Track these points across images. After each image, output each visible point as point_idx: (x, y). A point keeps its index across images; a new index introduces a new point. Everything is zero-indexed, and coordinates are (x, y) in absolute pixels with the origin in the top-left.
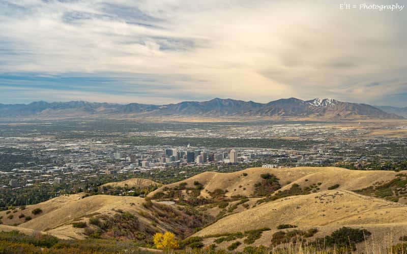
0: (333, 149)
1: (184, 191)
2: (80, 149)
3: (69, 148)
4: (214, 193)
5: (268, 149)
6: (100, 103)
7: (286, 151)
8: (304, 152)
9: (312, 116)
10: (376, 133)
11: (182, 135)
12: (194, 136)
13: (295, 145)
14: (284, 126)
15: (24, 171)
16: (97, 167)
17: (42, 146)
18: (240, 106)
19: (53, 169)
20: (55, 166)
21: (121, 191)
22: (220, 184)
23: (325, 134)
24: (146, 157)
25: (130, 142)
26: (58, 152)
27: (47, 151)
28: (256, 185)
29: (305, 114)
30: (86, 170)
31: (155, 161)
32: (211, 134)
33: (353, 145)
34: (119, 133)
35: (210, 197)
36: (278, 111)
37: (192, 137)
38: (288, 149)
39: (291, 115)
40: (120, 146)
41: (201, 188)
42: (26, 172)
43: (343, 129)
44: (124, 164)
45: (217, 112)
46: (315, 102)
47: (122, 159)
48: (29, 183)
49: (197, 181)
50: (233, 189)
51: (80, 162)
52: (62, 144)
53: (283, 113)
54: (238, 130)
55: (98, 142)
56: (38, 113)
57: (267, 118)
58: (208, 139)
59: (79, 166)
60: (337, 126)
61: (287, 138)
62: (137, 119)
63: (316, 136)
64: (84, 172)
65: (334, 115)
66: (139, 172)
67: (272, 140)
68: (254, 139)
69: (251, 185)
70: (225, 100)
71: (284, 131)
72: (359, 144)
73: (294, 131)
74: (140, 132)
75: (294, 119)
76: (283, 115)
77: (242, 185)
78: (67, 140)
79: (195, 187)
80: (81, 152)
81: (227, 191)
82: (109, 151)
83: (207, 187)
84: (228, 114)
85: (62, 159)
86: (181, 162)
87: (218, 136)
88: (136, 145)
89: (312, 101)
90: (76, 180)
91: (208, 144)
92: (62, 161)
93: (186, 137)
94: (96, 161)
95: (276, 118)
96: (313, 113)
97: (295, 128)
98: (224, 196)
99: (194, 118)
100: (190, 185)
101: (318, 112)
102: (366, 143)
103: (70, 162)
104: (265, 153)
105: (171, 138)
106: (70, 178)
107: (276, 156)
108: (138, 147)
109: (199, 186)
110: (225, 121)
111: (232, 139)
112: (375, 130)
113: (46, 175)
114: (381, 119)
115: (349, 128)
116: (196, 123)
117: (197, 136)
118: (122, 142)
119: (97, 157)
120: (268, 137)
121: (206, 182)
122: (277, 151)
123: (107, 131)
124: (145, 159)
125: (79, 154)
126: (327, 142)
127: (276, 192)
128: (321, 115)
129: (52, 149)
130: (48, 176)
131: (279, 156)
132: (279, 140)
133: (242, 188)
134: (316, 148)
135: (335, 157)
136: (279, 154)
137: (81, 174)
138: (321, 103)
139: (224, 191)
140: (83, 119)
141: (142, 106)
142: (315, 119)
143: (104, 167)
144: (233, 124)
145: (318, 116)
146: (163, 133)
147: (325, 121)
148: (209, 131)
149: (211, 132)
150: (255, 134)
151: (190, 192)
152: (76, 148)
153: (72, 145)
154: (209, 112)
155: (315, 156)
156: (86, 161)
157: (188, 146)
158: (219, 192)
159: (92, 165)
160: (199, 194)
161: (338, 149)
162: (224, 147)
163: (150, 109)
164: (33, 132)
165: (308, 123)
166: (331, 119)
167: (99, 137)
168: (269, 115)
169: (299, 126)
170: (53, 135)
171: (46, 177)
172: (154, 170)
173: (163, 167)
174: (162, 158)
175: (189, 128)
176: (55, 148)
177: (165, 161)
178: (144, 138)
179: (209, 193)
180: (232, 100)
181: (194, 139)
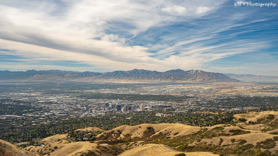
0: (197, 102)
1: (113, 135)
2: (58, 101)
3: (51, 101)
4: (126, 135)
5: (162, 102)
6: (67, 71)
7: (171, 103)
8: (180, 104)
9: (189, 80)
10: (223, 91)
11: (114, 92)
12: (121, 93)
13: (177, 99)
14: (173, 86)
15: (29, 115)
16: (68, 113)
17: (35, 99)
18: (149, 74)
19: (44, 114)
20: (45, 112)
21: (85, 133)
22: (129, 131)
23: (195, 92)
24: (95, 107)
25: (85, 97)
26: (46, 103)
27: (39, 103)
28: (144, 132)
29: (185, 79)
30: (62, 115)
31: (100, 110)
32: (131, 92)
33: (208, 99)
34: (78, 90)
35: (124, 137)
36: (170, 77)
37: (120, 93)
38: (173, 102)
39: (178, 79)
40: (80, 99)
41: (121, 133)
42: (30, 116)
43: (206, 88)
44: (83, 111)
45: (135, 77)
46: (191, 72)
47: (82, 108)
48: (33, 123)
49: (119, 130)
50: (134, 134)
51: (58, 110)
52: (46, 97)
53: (173, 78)
54: (147, 89)
55: (67, 97)
56: (31, 77)
57: (164, 81)
58: (129, 95)
59: (58, 112)
60: (202, 87)
61: (173, 94)
62: (88, 81)
63: (190, 93)
64: (62, 117)
65: (202, 79)
66: (91, 117)
67: (165, 96)
68: (155, 95)
69: (142, 132)
70: (140, 70)
71: (172, 90)
72: (212, 99)
73: (178, 90)
74: (91, 90)
75: (179, 82)
76: (173, 79)
77: (138, 132)
78: (49, 95)
79: (118, 132)
80: (58, 103)
81: (132, 135)
82: (74, 102)
83: (123, 133)
84: (142, 78)
85: (48, 108)
86: (113, 110)
87: (135, 93)
88: (89, 99)
89: (189, 71)
90: (58, 121)
91: (129, 98)
92: (49, 109)
93: (117, 93)
94: (67, 109)
95: (169, 81)
96: (190, 78)
97: (179, 88)
98: (131, 137)
99: (122, 81)
100: (116, 132)
101: (193, 78)
102: (215, 98)
103: (53, 110)
104: (160, 104)
105: (108, 94)
106: (54, 120)
107: (165, 107)
108: (90, 100)
109: (120, 132)
110: (140, 83)
111: (143, 95)
112: (222, 89)
113: (41, 118)
114: (228, 82)
115: (209, 88)
116: (123, 84)
117: (123, 93)
118: (81, 97)
119: (67, 106)
120: (163, 94)
121: (123, 130)
122: (167, 103)
123: (72, 89)
124: (94, 108)
125: (57, 104)
126: (195, 97)
127: (153, 135)
128: (194, 79)
129: (42, 101)
130: (42, 118)
131: (167, 107)
132: (168, 96)
133: (138, 134)
134: (188, 101)
135: (196, 107)
136: (167, 105)
137: (60, 118)
138: (195, 73)
139: (131, 134)
140: (58, 81)
141: (92, 73)
142: (191, 82)
143: (72, 113)
144: (144, 84)
145: (193, 80)
146: (104, 90)
147: (196, 83)
148: (130, 89)
149: (131, 90)
150: (156, 92)
151: (116, 135)
152: (55, 101)
153: (53, 99)
154: (131, 77)
155: (186, 106)
156: (62, 109)
157: (118, 100)
158: (128, 135)
159: (66, 112)
160: (120, 136)
161: (199, 102)
162: (137, 100)
163: (96, 75)
164: (30, 90)
165: (187, 84)
166: (199, 82)
167: (68, 93)
168: (165, 79)
169: (181, 86)
170: (41, 91)
171: (41, 119)
172: (99, 116)
173: (104, 114)
174: (104, 108)
175: (119, 87)
176: (44, 100)
177: (105, 110)
178: (93, 94)
179: (124, 135)
180: (144, 70)
181: (122, 95)
